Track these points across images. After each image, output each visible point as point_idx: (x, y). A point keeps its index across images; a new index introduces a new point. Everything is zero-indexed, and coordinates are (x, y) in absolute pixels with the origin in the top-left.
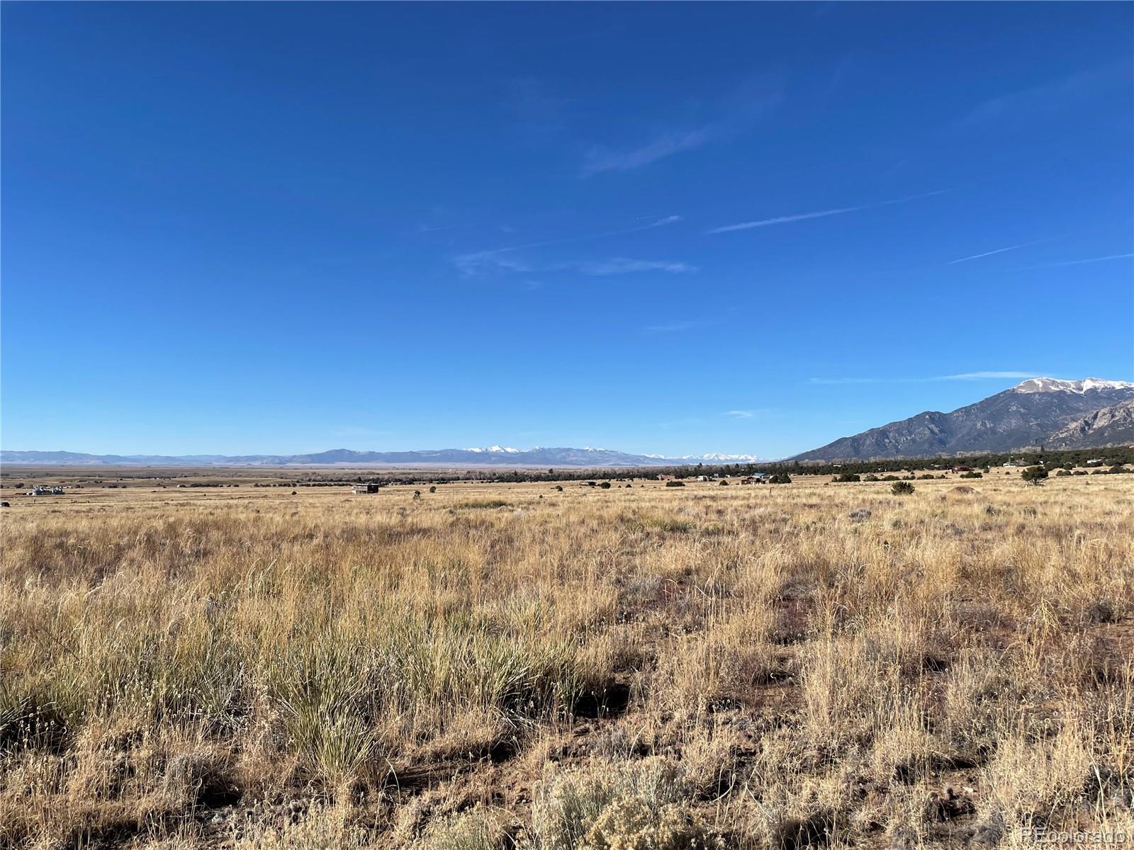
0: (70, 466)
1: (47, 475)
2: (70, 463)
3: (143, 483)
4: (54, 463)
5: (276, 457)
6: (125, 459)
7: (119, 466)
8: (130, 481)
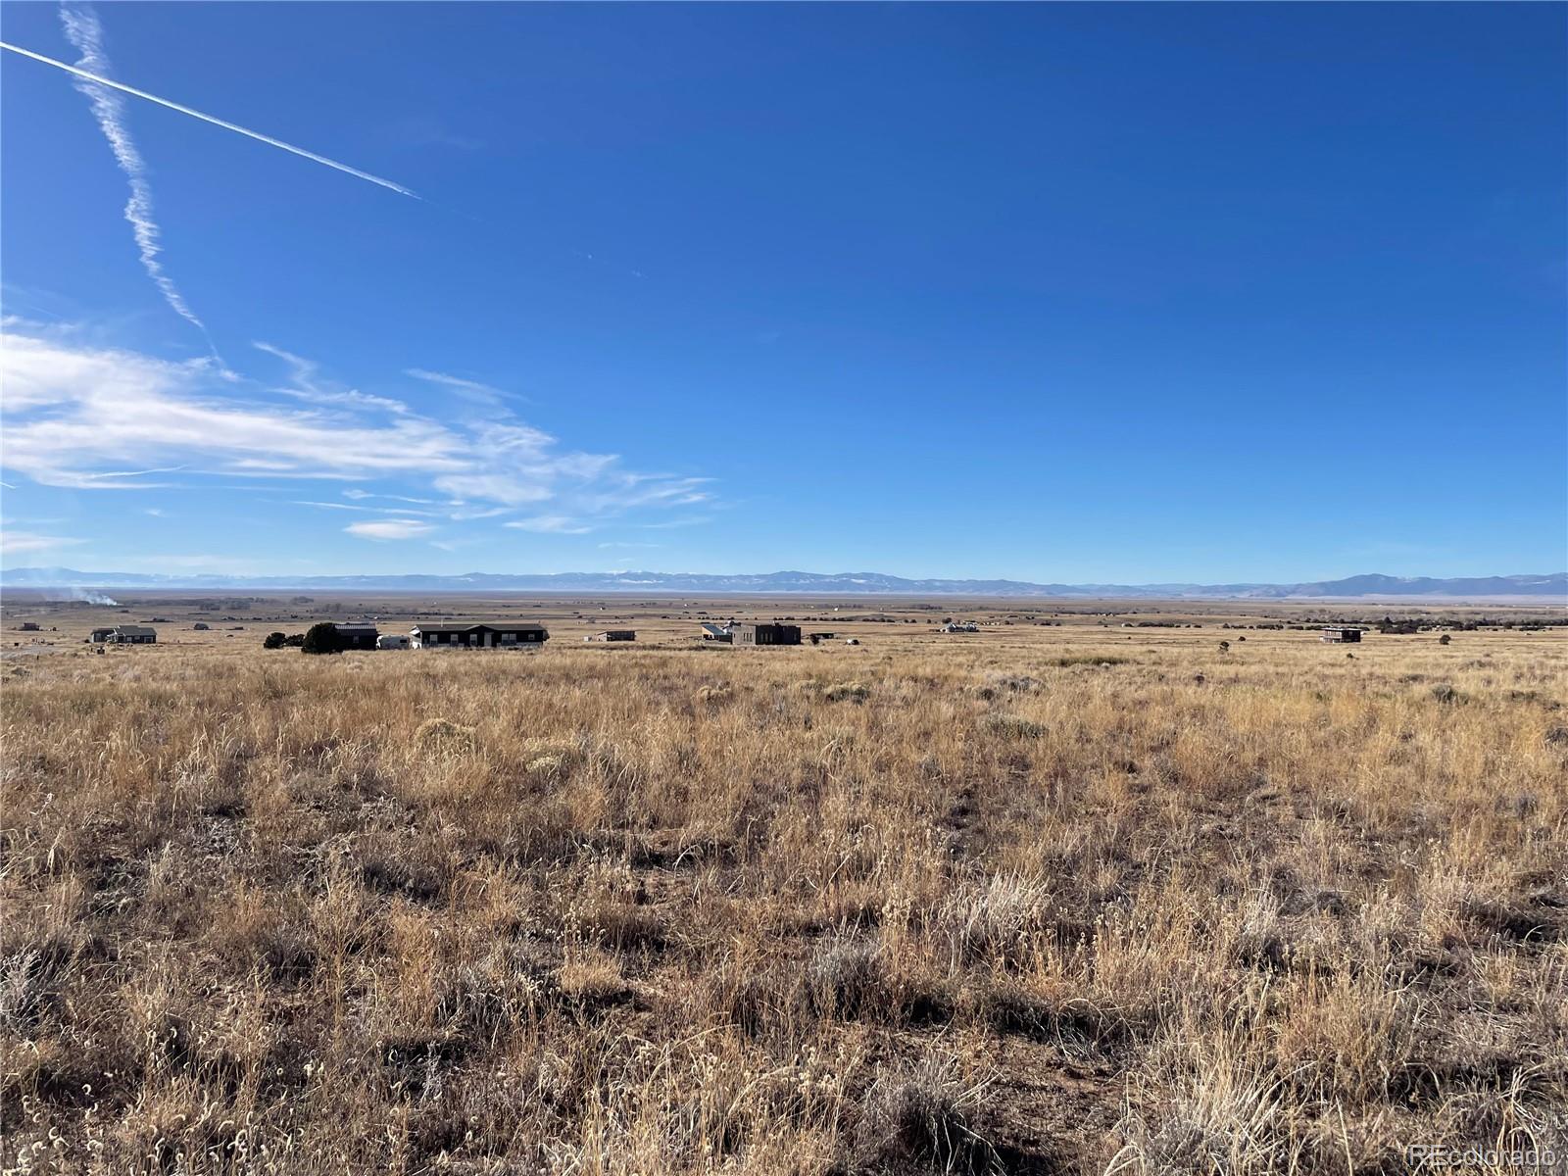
0: (1011, 597)
1: (981, 608)
2: (1011, 594)
3: (1082, 620)
4: (993, 594)
5: (1271, 586)
6: (1073, 589)
7: (1066, 598)
8: (1066, 617)
